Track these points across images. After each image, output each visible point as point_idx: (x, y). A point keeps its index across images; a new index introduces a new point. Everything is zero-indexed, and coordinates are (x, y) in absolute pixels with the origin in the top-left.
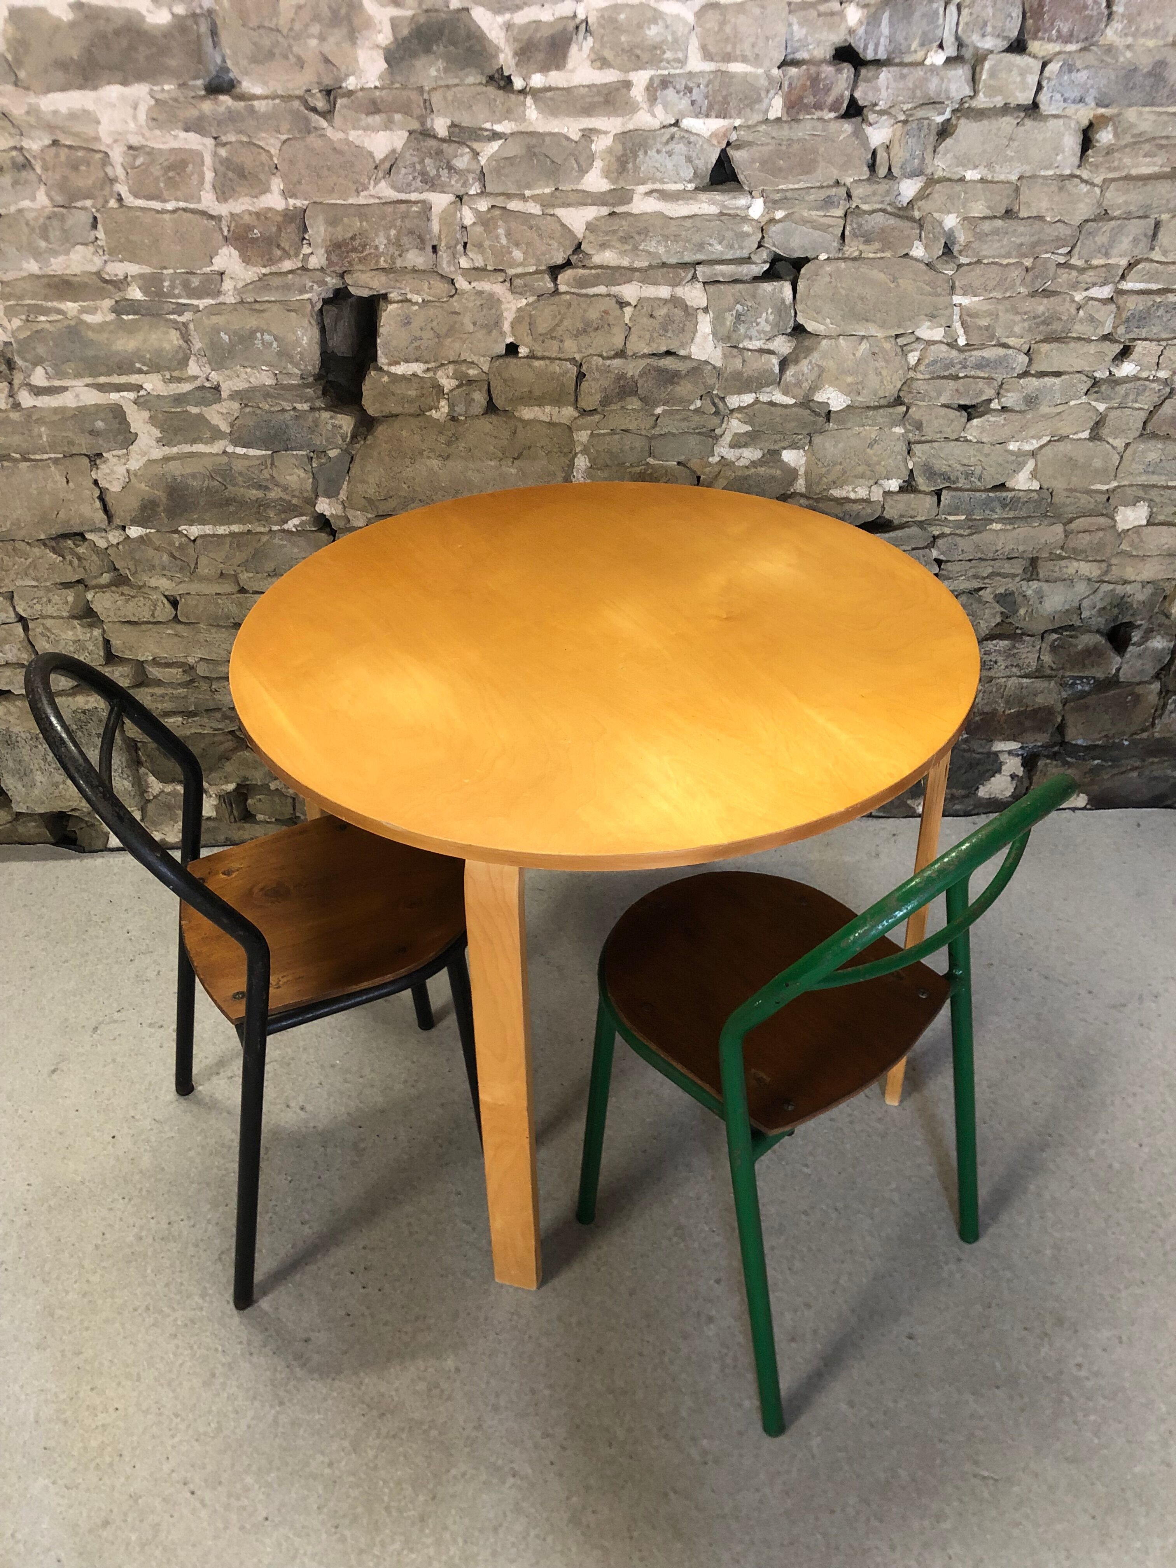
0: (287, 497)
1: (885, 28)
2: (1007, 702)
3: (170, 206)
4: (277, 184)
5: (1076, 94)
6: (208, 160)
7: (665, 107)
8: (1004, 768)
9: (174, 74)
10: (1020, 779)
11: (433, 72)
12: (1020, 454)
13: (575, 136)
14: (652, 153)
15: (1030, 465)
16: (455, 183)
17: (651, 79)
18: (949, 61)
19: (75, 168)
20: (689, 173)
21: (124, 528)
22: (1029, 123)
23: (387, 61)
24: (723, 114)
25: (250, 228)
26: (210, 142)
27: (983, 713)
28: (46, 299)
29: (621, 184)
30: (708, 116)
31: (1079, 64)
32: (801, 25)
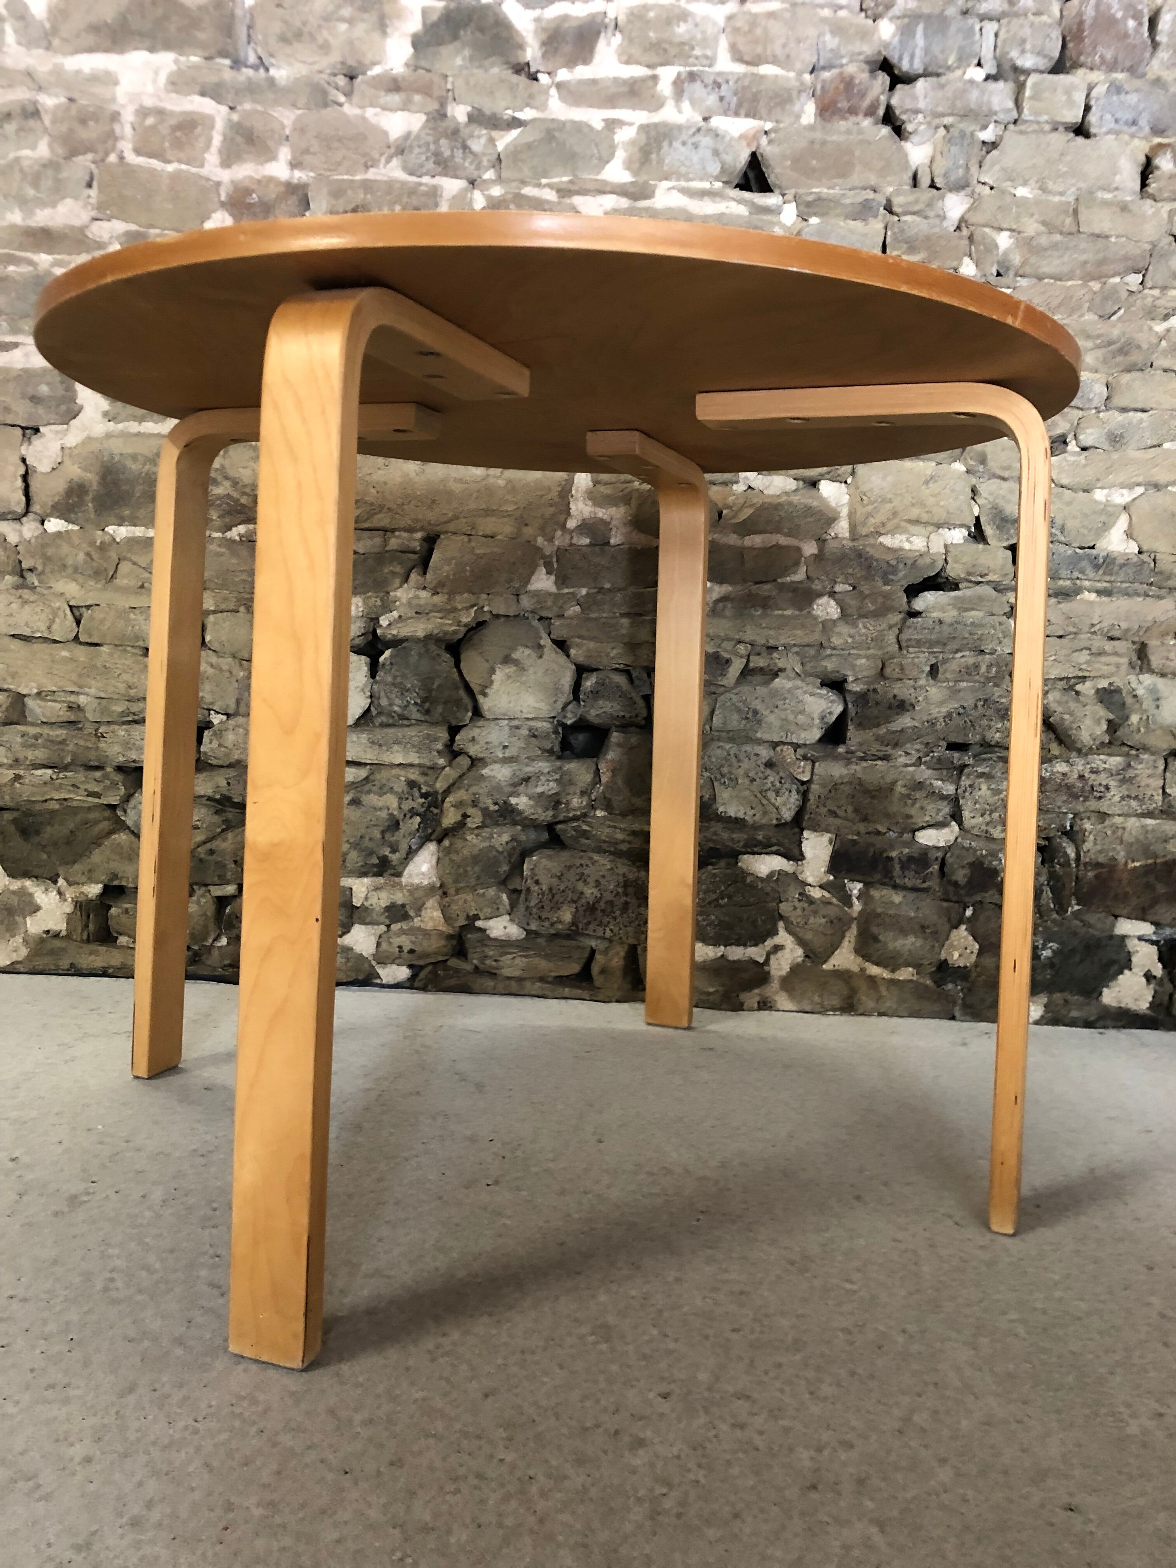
0: (235, 495)
1: (920, 39)
2: (1128, 853)
3: (170, 168)
4: (285, 153)
5: (1128, 116)
6: (219, 125)
7: (693, 103)
8: (1134, 959)
9: (202, 46)
10: (1160, 982)
11: (459, 62)
12: (1108, 504)
13: (598, 125)
14: (677, 144)
15: (1123, 522)
16: (469, 166)
17: (679, 74)
18: (988, 78)
19: (83, 122)
20: (714, 168)
21: (43, 523)
22: (1080, 140)
23: (415, 45)
24: (752, 114)
25: (248, 192)
26: (224, 109)
27: (1098, 865)
28: (21, 248)
29: (643, 178)
30: (737, 114)
31: (1127, 87)
32: (833, 33)
